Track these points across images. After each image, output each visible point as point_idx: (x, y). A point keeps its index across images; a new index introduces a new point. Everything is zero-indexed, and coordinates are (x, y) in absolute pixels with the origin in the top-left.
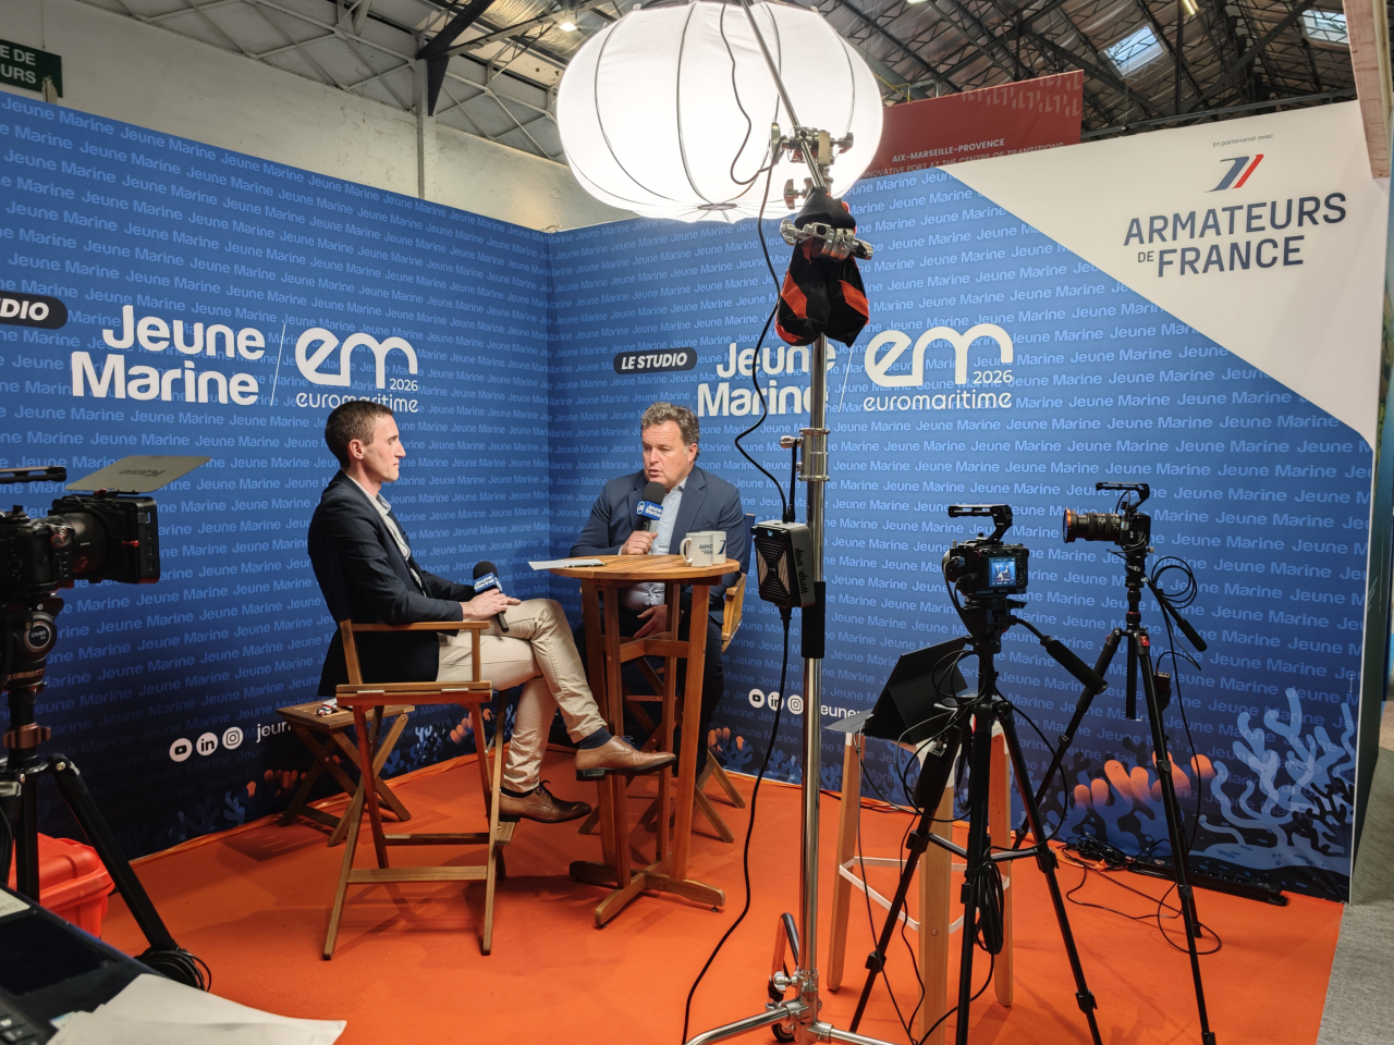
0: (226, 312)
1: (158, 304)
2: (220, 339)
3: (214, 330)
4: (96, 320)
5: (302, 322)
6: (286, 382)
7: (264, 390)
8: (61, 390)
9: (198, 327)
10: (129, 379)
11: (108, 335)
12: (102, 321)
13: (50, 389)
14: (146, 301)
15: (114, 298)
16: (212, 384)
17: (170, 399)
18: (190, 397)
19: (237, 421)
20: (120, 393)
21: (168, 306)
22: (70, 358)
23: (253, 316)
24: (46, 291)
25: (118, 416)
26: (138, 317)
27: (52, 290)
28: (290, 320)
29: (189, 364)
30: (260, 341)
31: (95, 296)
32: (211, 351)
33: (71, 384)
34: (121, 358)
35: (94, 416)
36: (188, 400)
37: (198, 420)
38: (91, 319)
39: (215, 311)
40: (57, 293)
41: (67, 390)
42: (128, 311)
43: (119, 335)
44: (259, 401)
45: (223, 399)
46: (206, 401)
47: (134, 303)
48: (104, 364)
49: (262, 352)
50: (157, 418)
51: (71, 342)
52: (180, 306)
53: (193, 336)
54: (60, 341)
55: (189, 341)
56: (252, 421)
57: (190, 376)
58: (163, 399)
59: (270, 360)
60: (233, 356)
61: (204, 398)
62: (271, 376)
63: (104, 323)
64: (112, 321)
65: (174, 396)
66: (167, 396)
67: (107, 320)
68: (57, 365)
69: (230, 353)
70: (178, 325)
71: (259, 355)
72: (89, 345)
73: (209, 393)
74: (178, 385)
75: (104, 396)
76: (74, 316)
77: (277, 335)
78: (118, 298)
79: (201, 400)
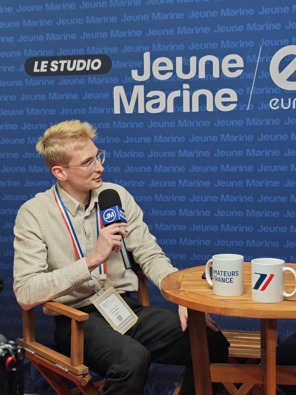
0: (214, 46)
1: (166, 48)
2: (209, 66)
3: (204, 60)
4: (128, 65)
5: (277, 43)
6: (261, 91)
7: (242, 99)
8: (108, 111)
9: (193, 59)
10: (147, 100)
11: (134, 74)
12: (131, 65)
13: (102, 111)
14: (158, 47)
15: (138, 49)
16: (203, 99)
17: (172, 111)
18: (186, 109)
19: (220, 123)
20: (141, 110)
21: (173, 48)
22: (113, 90)
23: (235, 45)
24: (100, 51)
25: (140, 125)
26: (152, 59)
27: (103, 50)
28: (266, 43)
29: (186, 86)
30: (240, 63)
31: (128, 49)
32: (202, 75)
33: (113, 107)
34: (142, 87)
35: (126, 125)
36: (184, 111)
37: (192, 124)
38: (125, 65)
39: (206, 46)
40: (106, 52)
41: (111, 110)
42: (147, 56)
43: (141, 73)
44: (238, 107)
45: (210, 108)
46: (197, 111)
47: (151, 51)
48: (132, 92)
49: (241, 71)
50: (164, 124)
51: (113, 80)
52: (181, 47)
53: (189, 66)
54: (107, 81)
55: (186, 70)
56: (232, 123)
57: (186, 94)
58: (168, 112)
59: (248, 76)
60: (218, 77)
61: (196, 109)
62: (248, 88)
63: (132, 66)
64: (137, 64)
65: (175, 109)
66: (171, 110)
67: (134, 64)
68: (106, 96)
69: (216, 74)
70: (179, 60)
71: (239, 73)
72: (123, 81)
73: (200, 105)
74: (178, 102)
75: (132, 112)
76: (115, 64)
77: (254, 56)
78: (141, 48)
79: (193, 111)
